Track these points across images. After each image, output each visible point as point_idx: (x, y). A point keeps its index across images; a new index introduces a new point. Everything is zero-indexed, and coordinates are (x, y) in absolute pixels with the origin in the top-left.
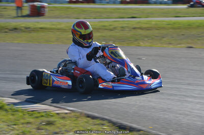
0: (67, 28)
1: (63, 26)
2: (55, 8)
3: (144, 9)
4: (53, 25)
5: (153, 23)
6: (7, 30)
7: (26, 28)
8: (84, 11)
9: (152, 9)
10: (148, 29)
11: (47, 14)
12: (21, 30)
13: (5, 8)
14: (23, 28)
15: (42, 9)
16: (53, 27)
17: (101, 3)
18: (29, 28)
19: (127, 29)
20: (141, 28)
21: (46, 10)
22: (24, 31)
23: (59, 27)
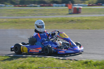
0: (100, 20)
6: (68, 22)
7: (78, 20)
12: (75, 21)
13: (57, 10)
14: (76, 20)
15: (80, 10)
16: (92, 19)
18: (79, 20)
22: (77, 22)
23: (95, 19)
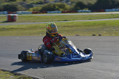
0: (26, 28)
1: (24, 27)
2: (23, 16)
3: (74, 16)
4: (19, 26)
5: (75, 23)
7: (3, 29)
8: (39, 18)
9: (78, 15)
10: (71, 27)
11: (17, 20)
16: (19, 27)
17: (50, 13)
18: (5, 28)
19: (60, 27)
20: (68, 26)
21: (17, 18)
22: (1, 30)
23: (21, 27)
